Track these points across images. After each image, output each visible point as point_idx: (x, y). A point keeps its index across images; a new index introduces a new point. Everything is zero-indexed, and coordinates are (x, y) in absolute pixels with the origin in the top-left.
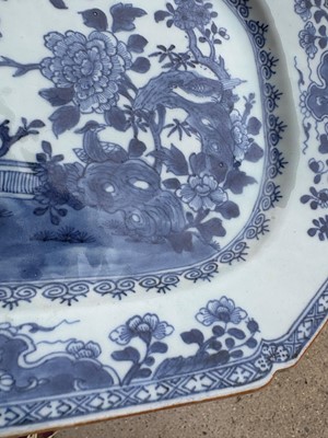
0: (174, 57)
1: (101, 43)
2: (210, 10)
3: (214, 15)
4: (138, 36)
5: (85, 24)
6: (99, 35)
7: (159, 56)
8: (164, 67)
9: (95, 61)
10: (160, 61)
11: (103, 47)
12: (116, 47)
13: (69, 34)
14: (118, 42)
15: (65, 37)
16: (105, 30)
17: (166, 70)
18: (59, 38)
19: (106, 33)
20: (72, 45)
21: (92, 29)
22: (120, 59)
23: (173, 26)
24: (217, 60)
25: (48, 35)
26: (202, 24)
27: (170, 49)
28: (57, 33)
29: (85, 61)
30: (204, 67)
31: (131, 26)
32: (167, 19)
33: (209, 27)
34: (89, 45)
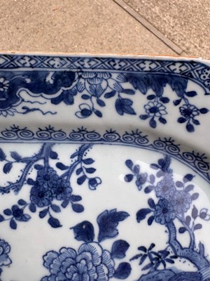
0: (154, 256)
1: (89, 254)
2: (191, 193)
3: (196, 196)
4: (121, 241)
5: (76, 238)
6: (87, 247)
7: (140, 258)
8: (144, 269)
9: (83, 273)
10: (141, 264)
11: (90, 258)
12: (101, 257)
13: (62, 251)
14: (103, 251)
15: (59, 254)
16: (92, 241)
17: (146, 272)
18: (55, 256)
19: (92, 244)
20: (64, 261)
21: (82, 242)
22: (104, 268)
23: (154, 222)
24: (197, 248)
25: (46, 255)
26: (183, 212)
27: (150, 249)
28: (53, 251)
29: (75, 275)
30: (183, 260)
31: (115, 232)
32: (148, 216)
33: (189, 213)
34: (79, 258)
